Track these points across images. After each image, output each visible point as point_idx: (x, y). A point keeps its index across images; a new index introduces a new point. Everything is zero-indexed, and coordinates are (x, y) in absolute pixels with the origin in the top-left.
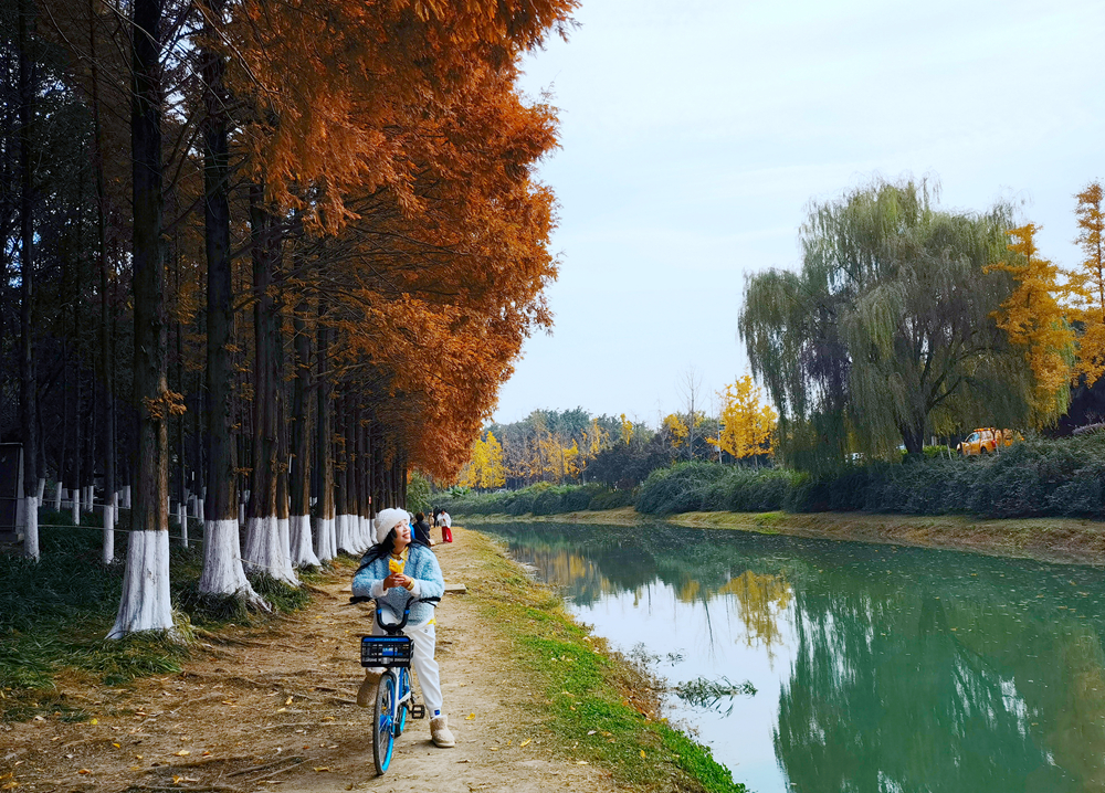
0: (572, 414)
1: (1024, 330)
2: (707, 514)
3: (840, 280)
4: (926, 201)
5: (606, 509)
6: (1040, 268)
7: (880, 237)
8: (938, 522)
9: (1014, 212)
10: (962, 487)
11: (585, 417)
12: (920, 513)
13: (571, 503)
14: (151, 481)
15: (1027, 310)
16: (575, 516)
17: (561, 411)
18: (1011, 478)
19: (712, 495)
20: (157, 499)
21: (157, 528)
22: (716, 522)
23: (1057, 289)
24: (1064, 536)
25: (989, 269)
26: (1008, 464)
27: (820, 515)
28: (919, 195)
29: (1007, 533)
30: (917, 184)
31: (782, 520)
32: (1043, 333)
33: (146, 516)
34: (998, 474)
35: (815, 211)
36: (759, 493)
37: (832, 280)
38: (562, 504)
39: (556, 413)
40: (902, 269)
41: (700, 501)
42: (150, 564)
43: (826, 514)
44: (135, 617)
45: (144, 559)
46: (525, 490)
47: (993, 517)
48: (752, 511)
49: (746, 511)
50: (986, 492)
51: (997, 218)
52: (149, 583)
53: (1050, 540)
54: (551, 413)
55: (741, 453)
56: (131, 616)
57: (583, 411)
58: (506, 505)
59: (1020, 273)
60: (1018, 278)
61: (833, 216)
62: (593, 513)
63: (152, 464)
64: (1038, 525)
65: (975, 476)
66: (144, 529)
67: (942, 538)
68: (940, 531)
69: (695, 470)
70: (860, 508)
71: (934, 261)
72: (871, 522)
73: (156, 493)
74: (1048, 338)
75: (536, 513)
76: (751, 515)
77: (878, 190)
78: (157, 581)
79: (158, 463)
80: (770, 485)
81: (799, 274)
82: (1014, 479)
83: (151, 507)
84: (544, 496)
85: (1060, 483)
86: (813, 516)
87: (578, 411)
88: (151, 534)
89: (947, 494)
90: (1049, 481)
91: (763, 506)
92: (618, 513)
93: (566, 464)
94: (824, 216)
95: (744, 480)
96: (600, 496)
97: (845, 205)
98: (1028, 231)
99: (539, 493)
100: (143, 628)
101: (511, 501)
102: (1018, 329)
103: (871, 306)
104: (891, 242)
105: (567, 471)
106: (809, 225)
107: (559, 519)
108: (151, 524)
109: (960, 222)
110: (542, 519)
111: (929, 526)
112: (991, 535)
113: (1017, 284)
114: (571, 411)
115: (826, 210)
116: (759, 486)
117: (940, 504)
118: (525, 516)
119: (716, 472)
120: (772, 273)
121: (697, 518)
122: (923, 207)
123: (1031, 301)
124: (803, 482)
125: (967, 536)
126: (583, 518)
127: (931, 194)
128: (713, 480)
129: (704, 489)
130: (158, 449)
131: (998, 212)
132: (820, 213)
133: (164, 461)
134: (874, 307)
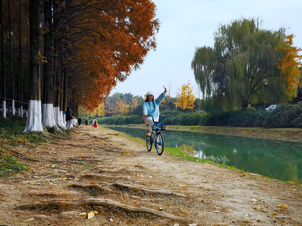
0: (127, 94)
1: (286, 69)
2: (173, 126)
3: (226, 51)
4: (258, 25)
5: (139, 124)
6: (293, 49)
7: (242, 36)
8: (253, 129)
9: (286, 31)
10: (262, 119)
11: (131, 96)
12: (246, 126)
13: (128, 122)
14: (36, 84)
15: (288, 63)
16: (129, 126)
17: (124, 94)
18: (279, 115)
19: (175, 120)
20: (38, 90)
21: (38, 100)
22: (177, 128)
23: (298, 57)
24: (297, 133)
25: (277, 49)
26: (278, 111)
27: (212, 127)
28: (256, 23)
29: (277, 132)
30: (255, 20)
31: (200, 128)
32: (292, 71)
33: (34, 95)
34: (275, 114)
35: (221, 27)
36: (191, 120)
37: (223, 51)
38: (125, 121)
39: (122, 94)
40: (249, 48)
41: (171, 122)
42: (36, 111)
43: (214, 126)
44: (32, 127)
45: (34, 109)
46: (113, 117)
47: (272, 127)
48: (188, 125)
49: (187, 125)
50: (270, 120)
51: (280, 33)
52: (35, 117)
53: (292, 134)
54: (121, 94)
55: (184, 108)
56: (30, 127)
57: (131, 94)
58: (107, 121)
59: (287, 51)
60: (286, 52)
61: (226, 29)
62: (135, 125)
63: (36, 79)
64: (288, 130)
65: (266, 115)
66: (34, 100)
67: (254, 133)
68: (254, 131)
69: (169, 112)
70: (226, 125)
71: (260, 45)
72: (231, 128)
73: (38, 89)
74: (293, 72)
75: (116, 124)
76: (188, 126)
77: (242, 21)
78: (38, 116)
79: (38, 79)
80: (195, 117)
81: (213, 48)
82: (280, 115)
83: (36, 93)
84: (119, 119)
85: (295, 117)
86: (210, 127)
87: (129, 94)
88: (36, 101)
89: (256, 120)
90: (292, 117)
91: (192, 124)
92: (143, 125)
93: (126, 110)
94: (223, 29)
95: (186, 116)
96: (137, 120)
97: (231, 25)
98: (291, 37)
99: (117, 118)
100: (35, 130)
101: (108, 120)
102: (284, 69)
103: (238, 59)
104: (246, 38)
105: (126, 112)
106: (218, 32)
107: (124, 126)
108: (36, 98)
109: (269, 33)
110: (118, 126)
111: (250, 130)
112: (272, 132)
113: (285, 54)
114: (127, 93)
115: (224, 27)
116: (191, 118)
117: (253, 124)
118: (113, 125)
119: (176, 114)
120: (205, 48)
121: (170, 127)
122: (256, 27)
123: (289, 60)
124: (207, 116)
125: (263, 133)
126: (132, 126)
127: (259, 23)
128: (175, 116)
129: (173, 118)
130: (38, 74)
131: (281, 31)
132: (222, 28)
133: (40, 79)
134: (239, 60)
